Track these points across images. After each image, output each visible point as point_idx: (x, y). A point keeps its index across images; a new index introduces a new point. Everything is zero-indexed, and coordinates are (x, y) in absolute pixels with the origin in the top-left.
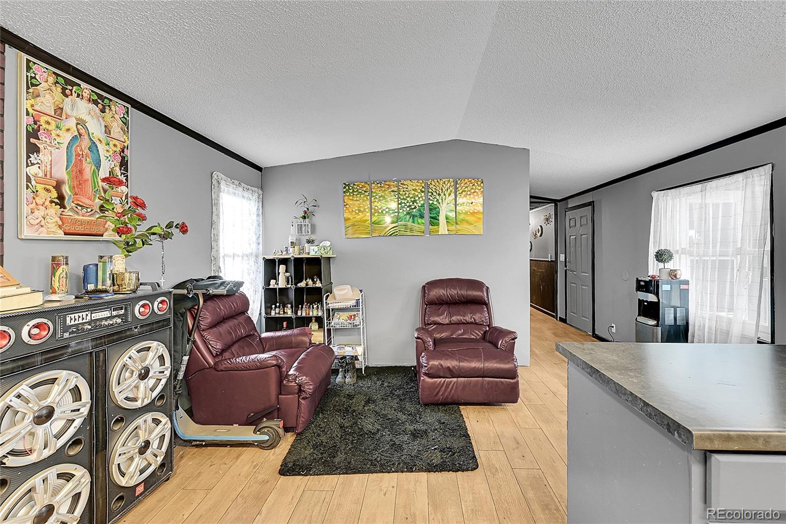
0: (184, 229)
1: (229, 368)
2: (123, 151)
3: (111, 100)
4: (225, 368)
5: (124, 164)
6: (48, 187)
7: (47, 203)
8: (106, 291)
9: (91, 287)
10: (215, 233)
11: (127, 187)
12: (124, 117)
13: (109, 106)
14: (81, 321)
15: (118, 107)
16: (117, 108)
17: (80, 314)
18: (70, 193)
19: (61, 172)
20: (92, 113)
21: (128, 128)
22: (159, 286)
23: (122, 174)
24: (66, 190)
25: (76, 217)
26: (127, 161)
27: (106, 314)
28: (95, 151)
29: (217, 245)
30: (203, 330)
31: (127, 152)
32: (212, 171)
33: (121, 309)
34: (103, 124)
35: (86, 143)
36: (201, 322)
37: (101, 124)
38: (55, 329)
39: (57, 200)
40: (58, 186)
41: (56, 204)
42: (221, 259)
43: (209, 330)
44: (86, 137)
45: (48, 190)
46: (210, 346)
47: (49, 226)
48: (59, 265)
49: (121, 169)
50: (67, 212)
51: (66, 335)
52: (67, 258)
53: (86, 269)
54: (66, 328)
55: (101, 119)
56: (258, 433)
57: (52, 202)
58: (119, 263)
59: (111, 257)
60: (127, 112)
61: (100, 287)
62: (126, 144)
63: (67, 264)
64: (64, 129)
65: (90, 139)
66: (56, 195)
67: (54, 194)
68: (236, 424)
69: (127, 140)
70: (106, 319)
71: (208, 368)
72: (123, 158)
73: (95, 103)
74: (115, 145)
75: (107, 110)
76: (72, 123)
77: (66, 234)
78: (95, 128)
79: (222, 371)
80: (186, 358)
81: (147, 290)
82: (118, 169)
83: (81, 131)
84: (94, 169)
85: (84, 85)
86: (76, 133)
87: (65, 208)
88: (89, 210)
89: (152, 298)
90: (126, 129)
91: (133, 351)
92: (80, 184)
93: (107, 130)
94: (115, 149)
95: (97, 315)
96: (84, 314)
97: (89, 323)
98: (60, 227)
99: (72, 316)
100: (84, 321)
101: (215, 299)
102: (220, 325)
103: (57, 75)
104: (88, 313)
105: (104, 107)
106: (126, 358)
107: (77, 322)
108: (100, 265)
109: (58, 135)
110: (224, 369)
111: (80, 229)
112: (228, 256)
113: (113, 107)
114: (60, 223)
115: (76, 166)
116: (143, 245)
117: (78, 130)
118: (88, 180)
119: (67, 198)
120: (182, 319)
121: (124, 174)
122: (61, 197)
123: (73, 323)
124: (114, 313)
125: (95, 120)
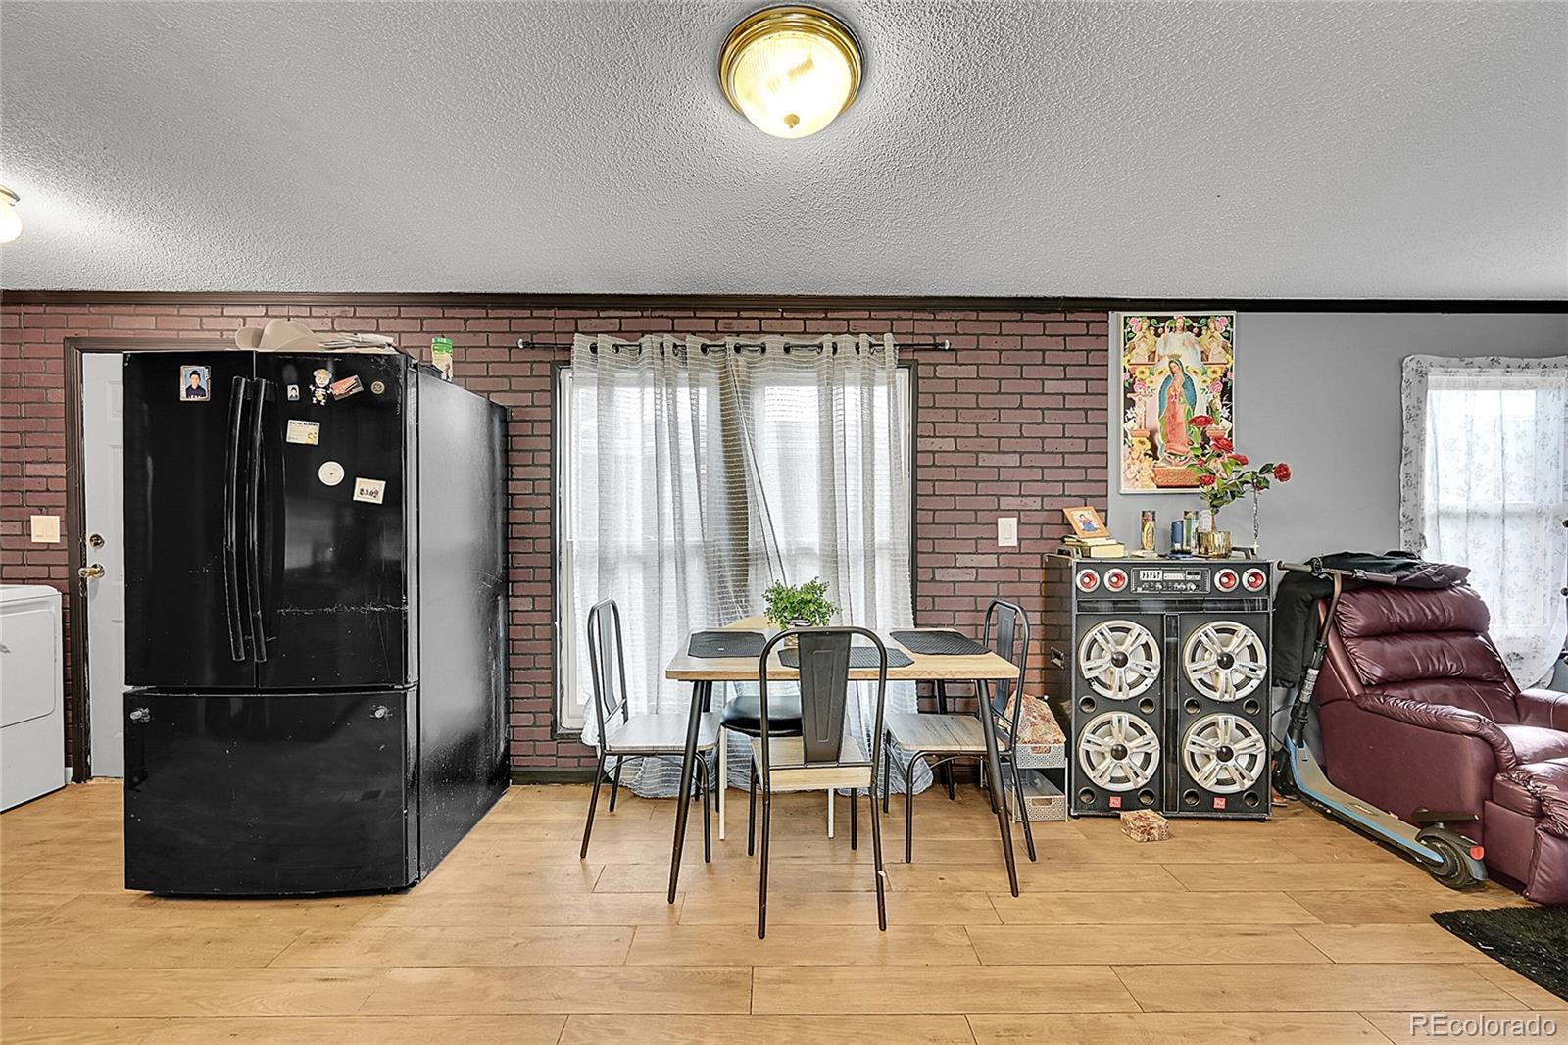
0: (1282, 473)
1: (1377, 708)
2: (1225, 376)
3: (1208, 317)
4: (1371, 706)
5: (1226, 392)
6: (1142, 439)
7: (1142, 456)
8: (1188, 552)
9: (1177, 546)
10: (1412, 470)
11: (1231, 421)
12: (1226, 331)
13: (1206, 325)
14: (1153, 579)
15: (1219, 319)
16: (1217, 323)
17: (1153, 572)
18: (1162, 442)
19: (1154, 422)
20: (1186, 343)
21: (1231, 344)
22: (1253, 554)
23: (1223, 405)
24: (1159, 439)
25: (1169, 467)
26: (1231, 387)
27: (1179, 576)
28: (1190, 387)
29: (1416, 494)
30: (1347, 637)
31: (1231, 376)
32: (1402, 356)
33: (1197, 574)
34: (1199, 350)
35: (1180, 379)
36: (1342, 623)
37: (1196, 353)
38: (1129, 580)
39: (1150, 452)
40: (1151, 438)
41: (1150, 456)
42: (1428, 523)
43: (1359, 641)
44: (1180, 374)
45: (1142, 443)
46: (1356, 666)
47: (1144, 479)
48: (1146, 520)
49: (1222, 401)
50: (1160, 463)
51: (1139, 590)
52: (1154, 513)
53: (1174, 525)
54: (1139, 583)
55: (1196, 346)
56: (1423, 842)
57: (1145, 454)
58: (1206, 521)
59: (1197, 513)
60: (1231, 323)
61: (1184, 547)
62: (1229, 366)
63: (1154, 519)
64: (1157, 373)
65: (1185, 374)
66: (1149, 447)
67: (1148, 445)
68: (1395, 813)
69: (1230, 359)
70: (1179, 582)
71: (1348, 700)
72: (1225, 384)
73: (1190, 329)
74: (1214, 372)
75: (1204, 332)
76: (1164, 365)
77: (1158, 487)
78: (1190, 360)
79: (1366, 709)
80: (1313, 672)
81: (1238, 557)
82: (1218, 400)
83: (1174, 369)
84: (1189, 410)
85: (1176, 314)
86: (1170, 373)
87: (1158, 459)
88: (1183, 458)
89: (1240, 568)
90: (1229, 345)
91: (1210, 627)
92: (1173, 430)
93: (1205, 356)
94: (1214, 376)
95: (1170, 576)
96: (1157, 572)
97: (1161, 583)
98: (1153, 480)
99: (1145, 572)
100: (1156, 579)
101: (1383, 591)
102: (1390, 640)
103: (1149, 318)
104: (1161, 572)
105: (1200, 329)
106: (1201, 633)
107: (1149, 579)
108: (1185, 521)
109: (1151, 382)
110: (1369, 708)
111: (1173, 481)
112: (1449, 515)
113: (1212, 326)
114: (1153, 476)
115: (1169, 410)
116: (1233, 498)
117: (1171, 368)
118: (1181, 423)
119: (1160, 447)
120: (1307, 610)
121: (1226, 405)
122: (1154, 448)
123: (1145, 579)
124: (1189, 578)
125: (1190, 349)
